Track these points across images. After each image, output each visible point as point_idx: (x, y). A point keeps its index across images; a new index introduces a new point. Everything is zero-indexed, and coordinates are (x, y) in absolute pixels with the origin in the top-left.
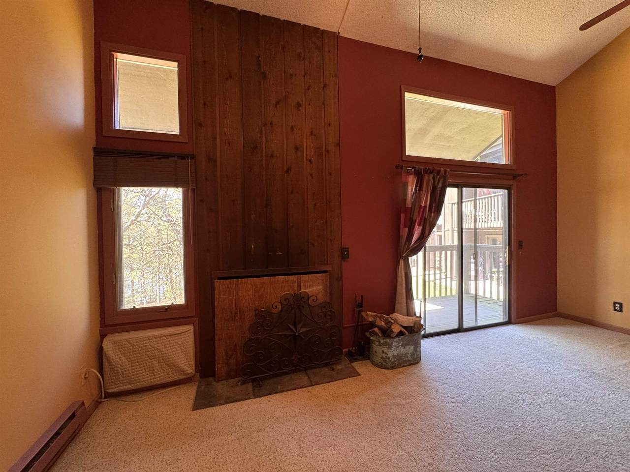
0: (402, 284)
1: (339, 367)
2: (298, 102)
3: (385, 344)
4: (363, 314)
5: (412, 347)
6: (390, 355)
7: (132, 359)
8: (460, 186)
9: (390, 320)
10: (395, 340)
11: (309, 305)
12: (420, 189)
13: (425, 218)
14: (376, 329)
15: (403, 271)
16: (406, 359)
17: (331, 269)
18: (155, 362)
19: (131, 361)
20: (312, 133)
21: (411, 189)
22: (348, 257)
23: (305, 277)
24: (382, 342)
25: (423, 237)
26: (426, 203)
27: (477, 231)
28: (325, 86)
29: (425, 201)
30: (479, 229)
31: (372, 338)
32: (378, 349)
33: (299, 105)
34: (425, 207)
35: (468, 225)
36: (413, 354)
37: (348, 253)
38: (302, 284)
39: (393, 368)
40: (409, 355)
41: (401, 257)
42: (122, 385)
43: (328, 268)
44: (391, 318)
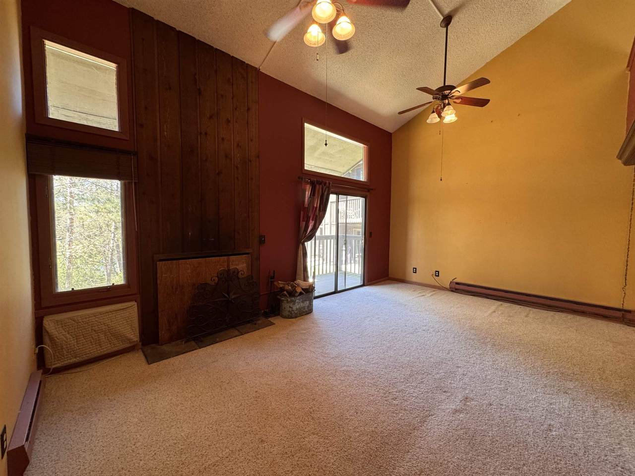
0: (301, 262)
1: (260, 322)
2: (228, 119)
3: (292, 301)
4: (275, 283)
5: (308, 302)
6: (294, 308)
7: (77, 335)
8: (337, 194)
9: (295, 285)
10: (298, 298)
11: (238, 278)
12: (314, 195)
13: (316, 215)
14: (285, 292)
15: (302, 252)
16: (304, 311)
17: (252, 251)
18: (101, 335)
19: (76, 336)
20: (238, 145)
21: (308, 194)
22: (265, 243)
23: (232, 258)
24: (289, 300)
25: (315, 229)
26: (317, 205)
27: (348, 225)
28: (248, 109)
29: (317, 203)
30: (349, 223)
31: (282, 299)
32: (286, 306)
33: (228, 121)
34: (316, 207)
35: (342, 220)
36: (308, 307)
37: (264, 239)
38: (230, 263)
39: (296, 317)
40: (306, 308)
41: (300, 242)
42: (66, 360)
43: (250, 251)
44: (295, 284)
